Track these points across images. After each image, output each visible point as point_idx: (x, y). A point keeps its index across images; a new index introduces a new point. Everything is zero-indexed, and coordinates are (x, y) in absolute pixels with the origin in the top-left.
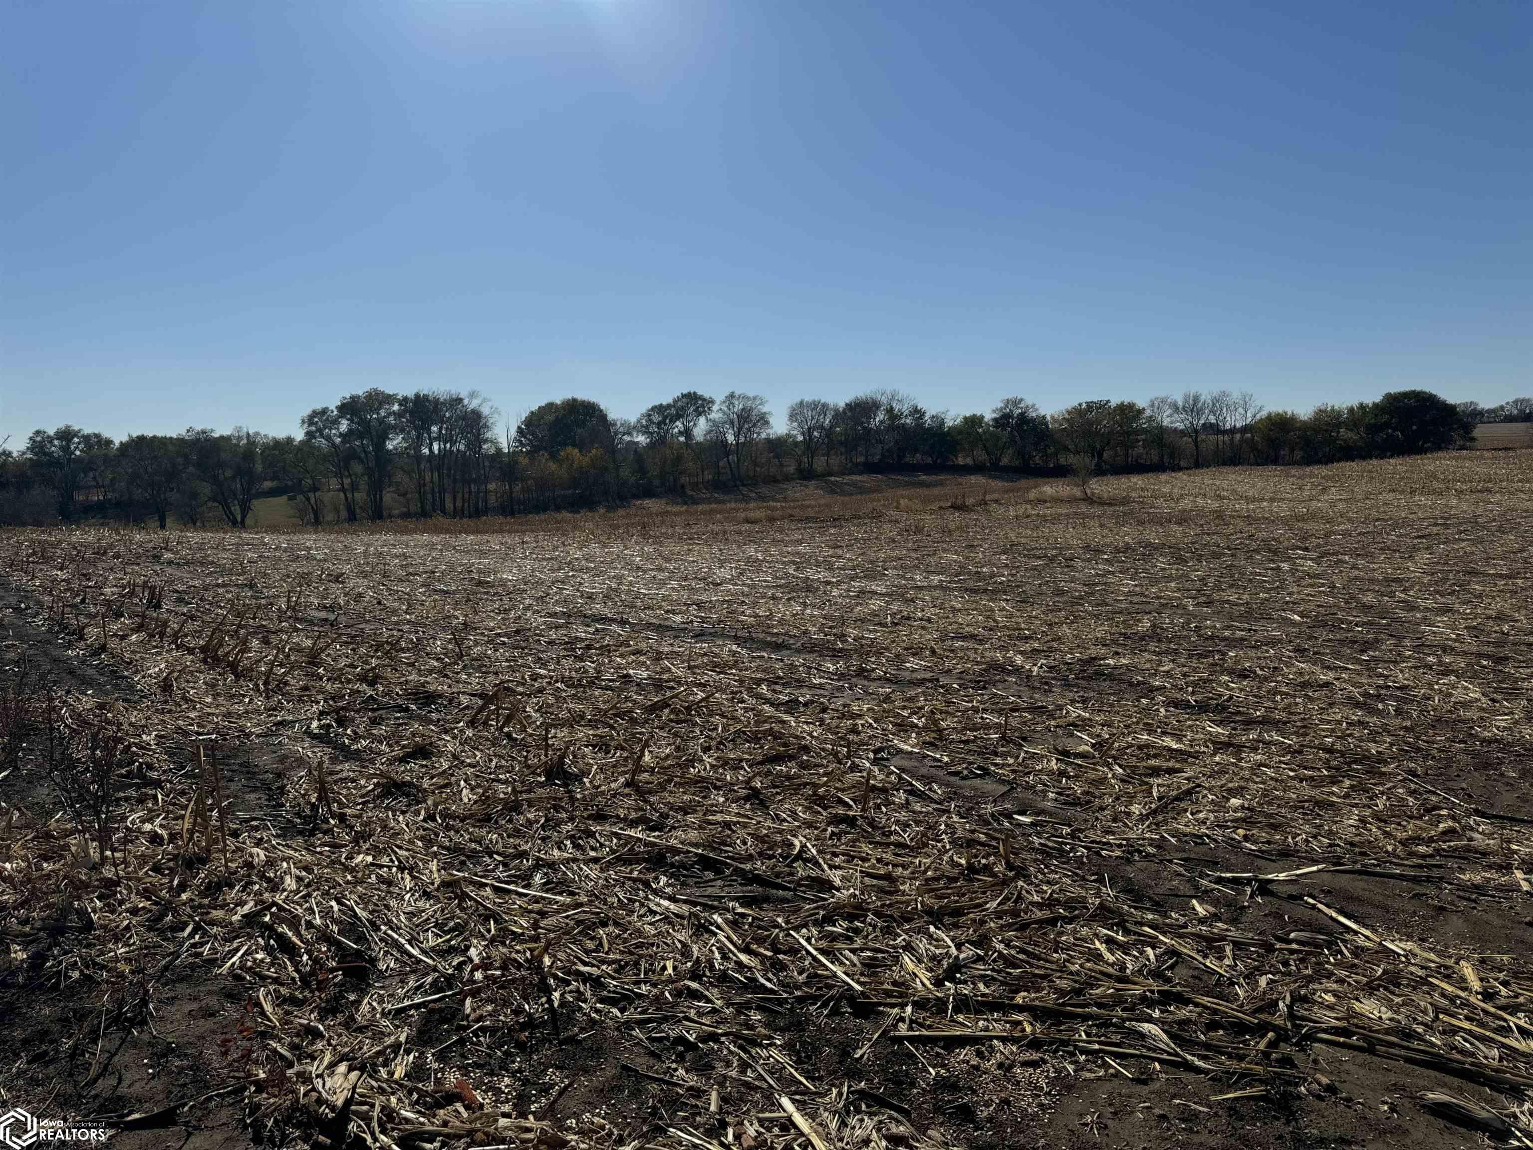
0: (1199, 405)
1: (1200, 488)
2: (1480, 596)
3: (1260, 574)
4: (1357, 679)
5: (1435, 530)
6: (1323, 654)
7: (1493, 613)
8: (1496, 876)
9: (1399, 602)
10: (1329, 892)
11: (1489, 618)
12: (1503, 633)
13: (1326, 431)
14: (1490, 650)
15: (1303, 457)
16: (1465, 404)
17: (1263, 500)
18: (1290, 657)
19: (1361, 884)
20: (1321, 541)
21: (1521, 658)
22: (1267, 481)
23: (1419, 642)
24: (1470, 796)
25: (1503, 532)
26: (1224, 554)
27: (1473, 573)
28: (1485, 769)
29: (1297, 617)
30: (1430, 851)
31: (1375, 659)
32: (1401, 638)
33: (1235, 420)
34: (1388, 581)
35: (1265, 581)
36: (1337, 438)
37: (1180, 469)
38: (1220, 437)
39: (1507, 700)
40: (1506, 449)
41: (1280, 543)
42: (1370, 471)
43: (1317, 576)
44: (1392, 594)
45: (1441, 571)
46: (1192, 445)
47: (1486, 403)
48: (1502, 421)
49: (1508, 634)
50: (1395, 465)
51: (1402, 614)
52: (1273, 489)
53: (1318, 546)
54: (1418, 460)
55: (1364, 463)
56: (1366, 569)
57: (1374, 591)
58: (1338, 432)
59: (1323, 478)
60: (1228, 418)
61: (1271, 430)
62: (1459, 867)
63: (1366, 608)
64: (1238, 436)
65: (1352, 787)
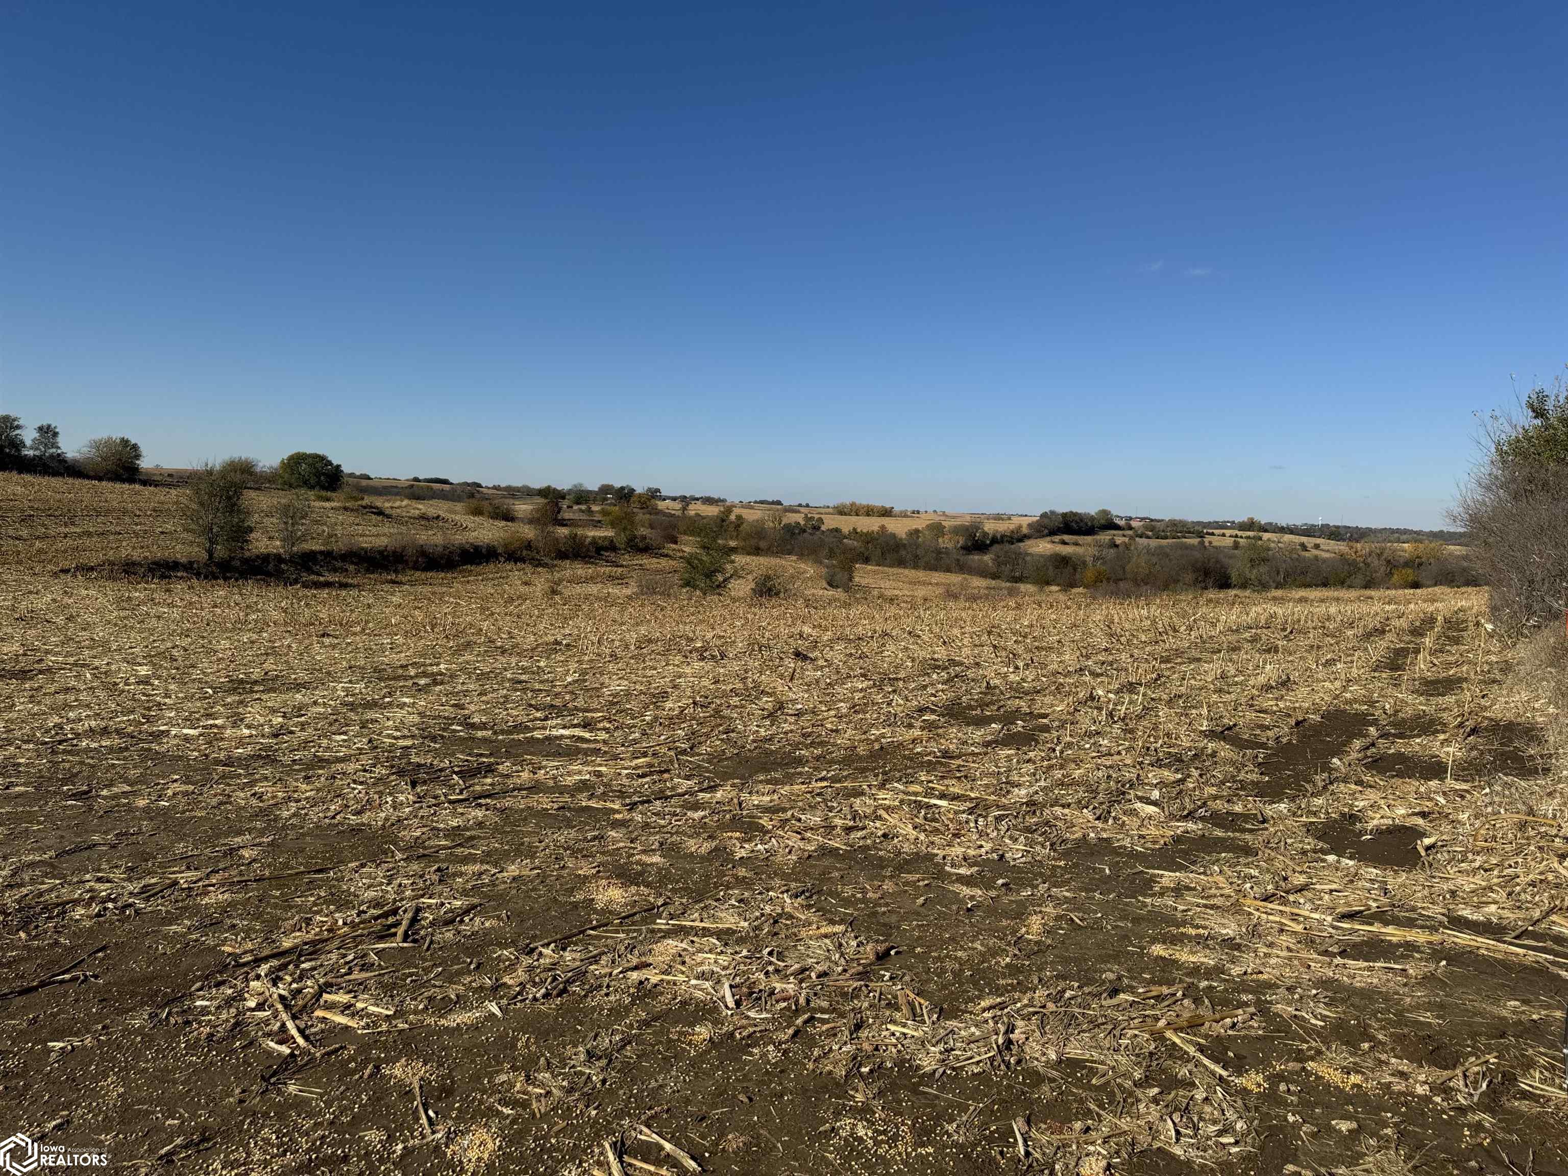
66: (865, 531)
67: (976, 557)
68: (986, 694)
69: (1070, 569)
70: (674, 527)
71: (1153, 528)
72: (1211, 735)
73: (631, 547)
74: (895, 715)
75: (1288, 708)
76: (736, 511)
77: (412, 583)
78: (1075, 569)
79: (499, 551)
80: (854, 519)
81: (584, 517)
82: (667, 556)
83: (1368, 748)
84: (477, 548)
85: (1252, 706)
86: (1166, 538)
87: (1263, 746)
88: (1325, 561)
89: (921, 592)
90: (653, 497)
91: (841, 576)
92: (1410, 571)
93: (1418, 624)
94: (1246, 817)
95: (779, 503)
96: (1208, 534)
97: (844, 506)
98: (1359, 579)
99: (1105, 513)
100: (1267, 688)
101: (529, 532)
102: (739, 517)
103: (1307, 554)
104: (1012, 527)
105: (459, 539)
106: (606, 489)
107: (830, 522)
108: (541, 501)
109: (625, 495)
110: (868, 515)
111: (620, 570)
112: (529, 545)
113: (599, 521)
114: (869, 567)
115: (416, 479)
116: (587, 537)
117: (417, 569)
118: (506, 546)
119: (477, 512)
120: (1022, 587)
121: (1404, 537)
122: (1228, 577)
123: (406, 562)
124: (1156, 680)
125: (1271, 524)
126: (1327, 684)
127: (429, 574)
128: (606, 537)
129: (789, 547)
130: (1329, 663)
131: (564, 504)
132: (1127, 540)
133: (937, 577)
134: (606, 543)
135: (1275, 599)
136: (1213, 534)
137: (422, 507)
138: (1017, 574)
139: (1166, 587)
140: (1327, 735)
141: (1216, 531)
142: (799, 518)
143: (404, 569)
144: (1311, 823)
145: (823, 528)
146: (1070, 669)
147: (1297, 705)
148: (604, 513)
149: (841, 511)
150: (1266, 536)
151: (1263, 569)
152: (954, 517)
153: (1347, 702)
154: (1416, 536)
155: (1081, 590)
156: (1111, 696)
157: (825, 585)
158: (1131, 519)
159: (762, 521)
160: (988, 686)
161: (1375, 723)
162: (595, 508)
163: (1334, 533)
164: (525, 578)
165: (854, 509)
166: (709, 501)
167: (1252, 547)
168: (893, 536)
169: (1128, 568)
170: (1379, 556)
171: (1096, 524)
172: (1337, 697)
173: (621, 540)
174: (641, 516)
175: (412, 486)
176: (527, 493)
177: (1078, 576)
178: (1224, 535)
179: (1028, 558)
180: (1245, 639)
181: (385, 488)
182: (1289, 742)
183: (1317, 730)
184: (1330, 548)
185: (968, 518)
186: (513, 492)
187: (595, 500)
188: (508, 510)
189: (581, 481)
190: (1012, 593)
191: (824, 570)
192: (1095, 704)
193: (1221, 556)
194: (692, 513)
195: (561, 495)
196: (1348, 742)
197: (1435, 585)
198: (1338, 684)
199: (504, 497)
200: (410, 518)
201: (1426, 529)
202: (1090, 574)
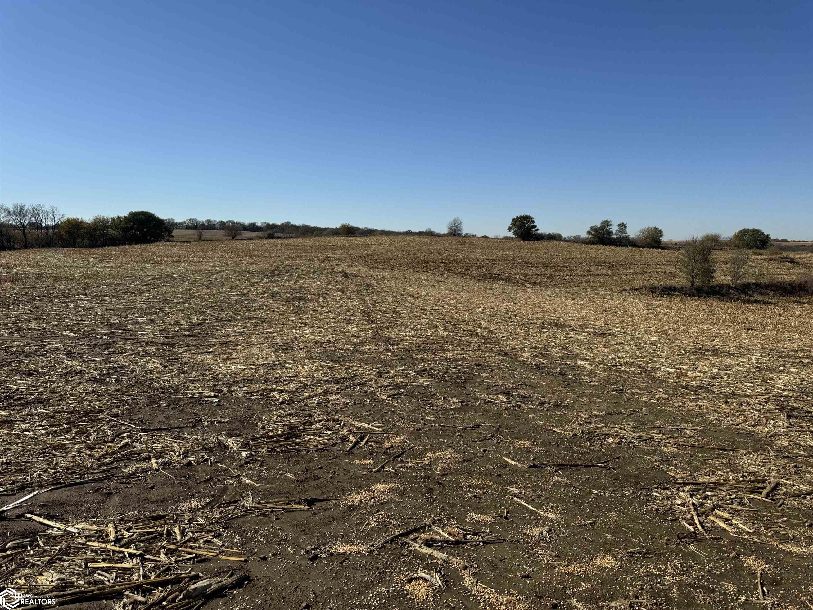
0: (24, 211)
1: (27, 261)
2: (168, 314)
3: (55, 311)
4: (98, 365)
5: (153, 281)
6: (83, 354)
7: (172, 322)
8: (142, 465)
9: (129, 320)
10: (44, 505)
11: (170, 324)
12: (175, 331)
13: (101, 229)
14: (168, 340)
15: (89, 244)
16: (169, 219)
17: (66, 267)
18: (63, 358)
19: (68, 493)
20: (95, 290)
21: (181, 343)
22: (68, 256)
23: (135, 341)
24: (142, 422)
25: (184, 282)
26: (35, 300)
27: (168, 302)
28: (152, 404)
29: (72, 334)
30: (112, 460)
31: (111, 353)
32: (127, 340)
33: (47, 221)
34: (126, 309)
35: (57, 315)
36: (107, 234)
37: (15, 249)
38: (40, 231)
39: (171, 365)
40: (187, 242)
41: (71, 291)
42: (125, 252)
43: (89, 309)
44: (126, 317)
45: (153, 302)
46: (21, 235)
47: (178, 219)
48: (185, 229)
49: (177, 332)
50: (137, 248)
51: (129, 326)
52: (72, 261)
53: (93, 292)
54: (147, 246)
55: (122, 247)
56: (115, 304)
57: (118, 315)
58: (108, 231)
59: (100, 255)
60: (43, 220)
61: (70, 228)
62: (125, 465)
63: (111, 325)
64: (50, 231)
65: (77, 432)
181: (797, 247)
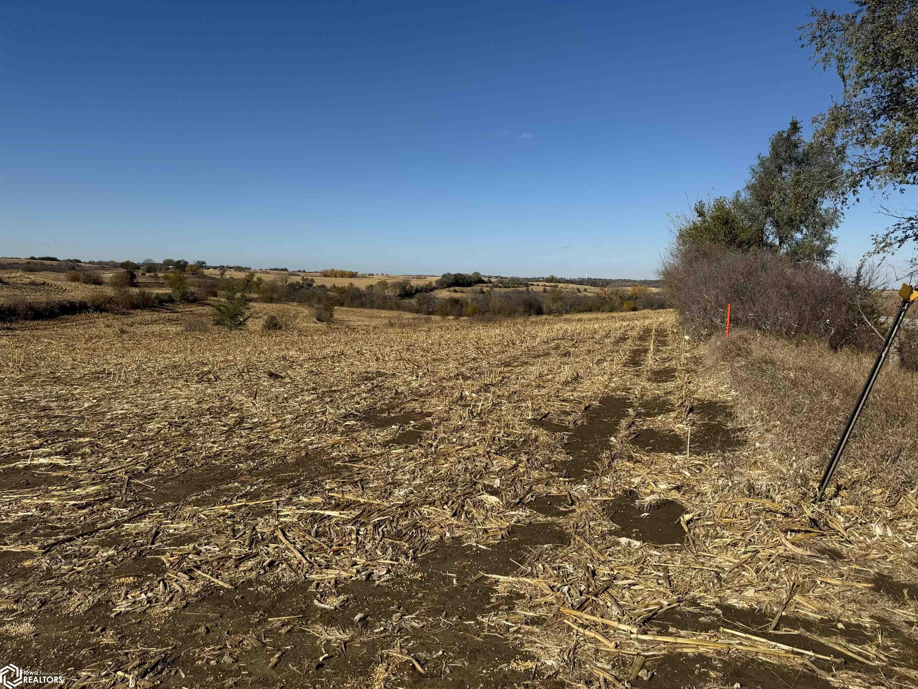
66: (340, 286)
67: (407, 301)
68: (394, 398)
69: (459, 307)
70: (215, 286)
71: (503, 282)
72: (535, 423)
73: (184, 299)
74: (326, 423)
75: (579, 397)
76: (257, 275)
77: (22, 329)
78: (462, 306)
79: (89, 305)
80: (334, 279)
81: (153, 281)
82: (209, 305)
83: (630, 426)
84: (72, 304)
85: (558, 397)
86: (509, 287)
87: (566, 429)
88: (589, 297)
89: (374, 323)
90: (202, 267)
91: (326, 314)
92: (632, 302)
93: (641, 333)
94: (559, 499)
95: (286, 270)
96: (531, 285)
97: (327, 272)
98: (607, 307)
99: (477, 274)
100: (566, 383)
101: (109, 292)
102: (259, 279)
103: (580, 294)
104: (427, 283)
105: (58, 297)
106: (168, 263)
107: (319, 281)
108: (123, 270)
109: (181, 266)
110: (342, 277)
111: (176, 315)
112: (110, 300)
113: (163, 284)
114: (343, 308)
115: (33, 258)
116: (152, 294)
117: (27, 319)
118: (93, 301)
119: (75, 279)
120: (433, 317)
121: (628, 284)
122: (542, 309)
123: (19, 315)
124: (502, 381)
125: (562, 278)
126: (600, 377)
127: (36, 323)
128: (166, 294)
129: (293, 297)
130: (599, 362)
131: (138, 273)
132: (489, 289)
133: (384, 313)
134: (166, 298)
135: (565, 320)
136: (533, 285)
137: (33, 277)
138: (430, 310)
139: (509, 315)
140: (605, 417)
141: (534, 283)
142: (298, 279)
143: (17, 319)
144: (605, 501)
145: (315, 285)
146: (452, 375)
147: (584, 394)
148: (166, 278)
149: (325, 274)
150: (560, 285)
151: (560, 303)
152: (393, 278)
153: (614, 390)
154: (633, 283)
155: (465, 318)
156: (474, 395)
157: (315, 320)
158: (491, 277)
159: (275, 281)
160: (397, 393)
161: (631, 405)
162: (160, 275)
163: (593, 283)
164: (107, 323)
165: (334, 273)
166: (239, 269)
167: (554, 292)
168: (358, 289)
169: (490, 304)
170: (616, 294)
171: (473, 280)
172: (606, 387)
173: (177, 295)
174: (191, 279)
175: (29, 263)
176: (113, 265)
177: (464, 310)
178: (538, 285)
179: (436, 301)
180: (551, 347)
182: (582, 425)
183: (598, 412)
184: (592, 291)
185: (402, 278)
186: (103, 266)
187: (160, 270)
188: (98, 278)
189: (150, 257)
190: (427, 321)
191: (315, 311)
192: (463, 403)
193: (538, 297)
194: (228, 277)
195: (137, 267)
196: (617, 423)
197: (644, 309)
198: (606, 377)
199: (96, 269)
200: (23, 284)
201: (639, 280)
202: (470, 310)
